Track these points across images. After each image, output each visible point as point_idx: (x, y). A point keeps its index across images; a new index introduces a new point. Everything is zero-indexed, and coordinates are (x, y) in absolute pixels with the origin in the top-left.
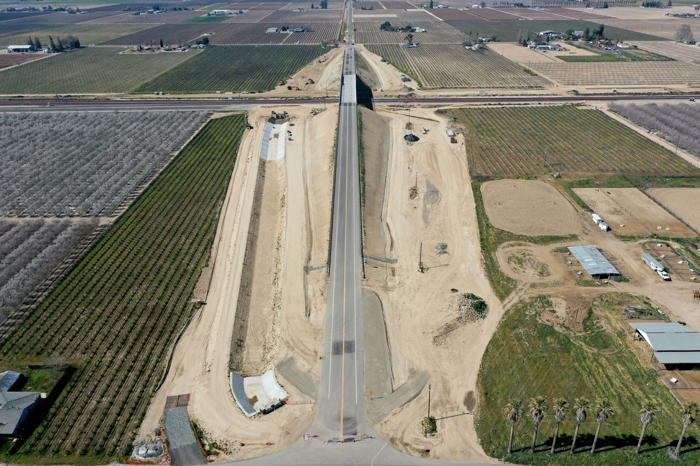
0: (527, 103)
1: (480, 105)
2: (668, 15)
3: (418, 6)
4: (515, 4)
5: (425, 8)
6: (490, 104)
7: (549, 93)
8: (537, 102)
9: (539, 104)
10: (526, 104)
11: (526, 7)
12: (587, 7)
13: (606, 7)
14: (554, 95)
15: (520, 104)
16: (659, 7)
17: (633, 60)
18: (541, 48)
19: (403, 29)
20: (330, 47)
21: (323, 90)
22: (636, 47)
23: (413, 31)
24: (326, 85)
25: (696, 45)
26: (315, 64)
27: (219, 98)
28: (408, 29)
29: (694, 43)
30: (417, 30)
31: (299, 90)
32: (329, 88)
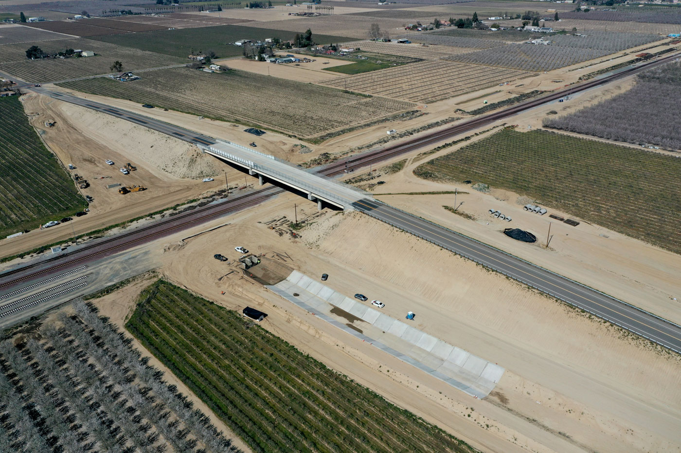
1: (433, 151)
2: (290, 14)
4: (122, 12)
5: (15, 22)
6: (439, 148)
8: (472, 133)
12: (200, 11)
13: (220, 10)
14: (453, 119)
15: (463, 140)
16: (261, 7)
17: (397, 64)
18: (285, 61)
19: (61, 54)
20: (7, 95)
21: (186, 179)
22: (359, 49)
23: (79, 55)
24: (182, 169)
25: (394, 42)
26: (52, 132)
27: (22, 256)
28: (69, 53)
29: (390, 41)
30: (84, 54)
31: (144, 189)
32: (194, 174)
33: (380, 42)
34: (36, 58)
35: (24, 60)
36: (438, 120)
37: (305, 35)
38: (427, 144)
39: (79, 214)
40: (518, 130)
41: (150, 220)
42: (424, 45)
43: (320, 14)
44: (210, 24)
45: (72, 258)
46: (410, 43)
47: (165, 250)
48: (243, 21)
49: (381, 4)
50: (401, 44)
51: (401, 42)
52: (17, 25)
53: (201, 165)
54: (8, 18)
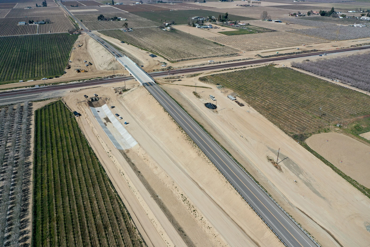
0: (245, 66)
1: (220, 71)
2: (237, 5)
3: (104, 3)
4: (158, 1)
5: (109, 5)
6: (225, 70)
7: (245, 58)
8: (250, 65)
9: (252, 66)
11: (165, 3)
12: (195, 2)
13: (205, 2)
14: (250, 59)
15: (241, 68)
16: (227, 1)
17: (258, 32)
18: (204, 27)
19: (112, 19)
20: (76, 34)
21: (105, 70)
22: (249, 24)
23: (119, 20)
24: (106, 66)
25: (273, 22)
26: (77, 49)
27: (26, 87)
28: (115, 19)
29: (271, 21)
30: (121, 19)
31: (86, 72)
32: (109, 68)
33: (266, 21)
34: (102, 20)
35: (96, 20)
36: (242, 59)
37: (225, 15)
38: (222, 67)
39: (56, 77)
40: (276, 66)
41: (78, 82)
42: (287, 24)
43: (253, 6)
44: (193, 8)
45: (41, 89)
46: (281, 22)
47: (71, 91)
48: (210, 8)
49: (295, 1)
50: (276, 23)
51: (276, 22)
52: (109, 6)
53: (113, 65)
54: (107, 3)
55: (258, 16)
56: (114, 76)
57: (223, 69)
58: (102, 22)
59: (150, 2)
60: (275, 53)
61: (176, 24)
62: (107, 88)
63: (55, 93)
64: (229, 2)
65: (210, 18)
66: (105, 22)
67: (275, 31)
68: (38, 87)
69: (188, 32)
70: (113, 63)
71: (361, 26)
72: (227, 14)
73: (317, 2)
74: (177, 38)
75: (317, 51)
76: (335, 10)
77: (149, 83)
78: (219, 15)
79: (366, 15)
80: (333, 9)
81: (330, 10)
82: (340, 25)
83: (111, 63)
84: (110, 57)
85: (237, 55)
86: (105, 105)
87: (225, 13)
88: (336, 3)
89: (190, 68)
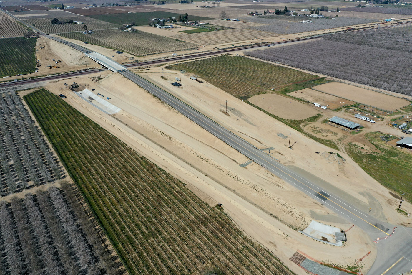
0: (204, 56)
1: (183, 61)
2: (197, 6)
3: (53, 7)
4: (113, 4)
5: (59, 9)
6: (187, 60)
7: (205, 51)
8: (209, 56)
9: (210, 56)
10: (204, 58)
11: (121, 5)
12: (153, 4)
13: (163, 4)
14: (209, 51)
15: (201, 58)
16: (187, 3)
17: (217, 30)
18: (165, 27)
19: (67, 22)
20: (33, 37)
21: (76, 65)
22: (208, 23)
23: (75, 23)
24: (76, 62)
25: (231, 21)
26: (41, 50)
27: (4, 82)
28: (71, 22)
29: (230, 20)
30: (78, 23)
31: (58, 67)
32: (80, 64)
33: (225, 20)
34: (56, 24)
35: (50, 24)
36: (202, 51)
37: (185, 16)
38: (184, 58)
39: (30, 73)
40: (231, 56)
41: (53, 75)
42: (244, 22)
43: (213, 7)
44: (152, 10)
45: (19, 82)
46: (239, 21)
47: (50, 82)
48: (170, 9)
49: (254, 2)
50: (235, 22)
51: (234, 20)
52: (59, 10)
53: (84, 61)
54: (56, 7)
55: (218, 16)
56: (87, 69)
57: (186, 59)
58: (57, 25)
59: (105, 5)
60: (231, 46)
61: (136, 25)
62: (83, 78)
63: (35, 84)
64: (189, 3)
65: (171, 18)
66: (61, 26)
67: (233, 28)
68: (17, 81)
69: (150, 33)
70: (83, 59)
71: (308, 22)
72: (187, 15)
73: (274, 2)
74: (140, 37)
75: (267, 43)
76: (288, 9)
77: (122, 70)
78: (179, 16)
79: (315, 13)
80: (286, 8)
81: (283, 9)
82: (291, 22)
83: (81, 59)
84: (79, 54)
85: (197, 48)
86: (86, 89)
87: (185, 14)
88: (292, 3)
89: (156, 60)
